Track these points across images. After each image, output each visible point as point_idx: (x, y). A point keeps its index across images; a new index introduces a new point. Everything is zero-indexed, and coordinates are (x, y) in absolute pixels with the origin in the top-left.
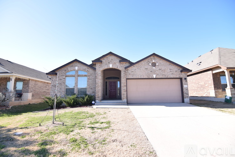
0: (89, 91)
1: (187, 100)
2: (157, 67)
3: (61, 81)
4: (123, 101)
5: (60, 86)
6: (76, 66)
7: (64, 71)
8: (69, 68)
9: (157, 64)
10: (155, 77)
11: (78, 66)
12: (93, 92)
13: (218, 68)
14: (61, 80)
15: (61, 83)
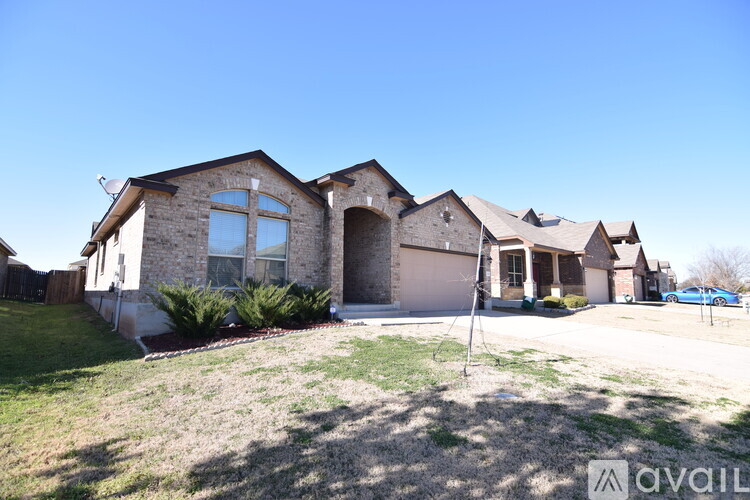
0: (296, 274)
1: (488, 303)
2: (452, 223)
3: (193, 224)
4: (394, 306)
5: (189, 242)
6: (252, 176)
7: (204, 186)
8: (226, 176)
9: (452, 218)
10: (448, 249)
11: (261, 179)
12: (307, 277)
13: (517, 241)
14: (193, 218)
15: (194, 233)
